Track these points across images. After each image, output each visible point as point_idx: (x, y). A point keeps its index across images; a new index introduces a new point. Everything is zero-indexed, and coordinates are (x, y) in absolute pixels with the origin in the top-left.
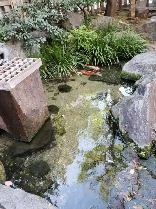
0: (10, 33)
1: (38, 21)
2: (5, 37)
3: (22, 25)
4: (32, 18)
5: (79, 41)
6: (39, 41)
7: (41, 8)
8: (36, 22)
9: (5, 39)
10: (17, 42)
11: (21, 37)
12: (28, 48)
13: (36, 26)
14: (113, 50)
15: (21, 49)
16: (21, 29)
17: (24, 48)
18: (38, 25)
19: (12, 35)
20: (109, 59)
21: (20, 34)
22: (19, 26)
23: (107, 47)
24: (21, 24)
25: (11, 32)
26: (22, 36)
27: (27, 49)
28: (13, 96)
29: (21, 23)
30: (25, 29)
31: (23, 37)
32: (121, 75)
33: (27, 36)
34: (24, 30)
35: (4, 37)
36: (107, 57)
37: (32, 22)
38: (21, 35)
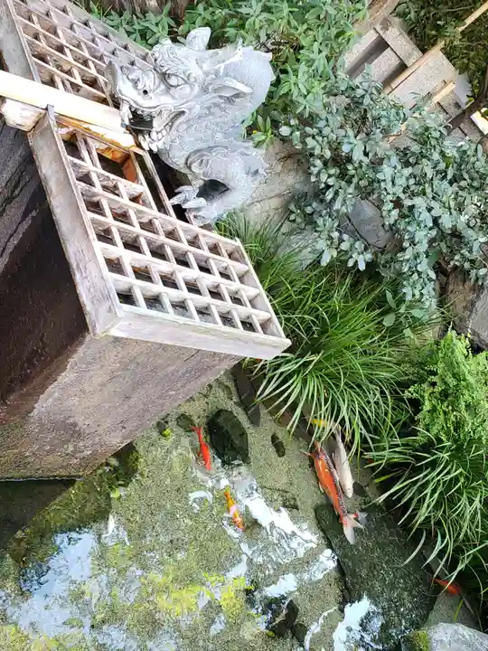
0: (313, 137)
1: (412, 208)
2: (291, 126)
3: (366, 160)
4: (412, 181)
5: (434, 384)
6: (344, 246)
7: (463, 183)
8: (408, 203)
9: (285, 131)
10: (297, 171)
11: (324, 177)
12: (299, 220)
13: (395, 213)
14: (479, 530)
15: (279, 196)
16: (350, 167)
17: (292, 207)
18: (403, 216)
19: (313, 149)
20: (439, 539)
21: (332, 171)
22: (358, 155)
23: (477, 503)
24: (366, 154)
25: (320, 139)
26: (331, 181)
27: (294, 221)
28: (81, 343)
29: (370, 155)
30: (361, 179)
31: (328, 187)
32: (407, 640)
33: (339, 199)
34: (353, 176)
35: (287, 124)
36: (439, 523)
37: (397, 187)
38: (330, 176)
